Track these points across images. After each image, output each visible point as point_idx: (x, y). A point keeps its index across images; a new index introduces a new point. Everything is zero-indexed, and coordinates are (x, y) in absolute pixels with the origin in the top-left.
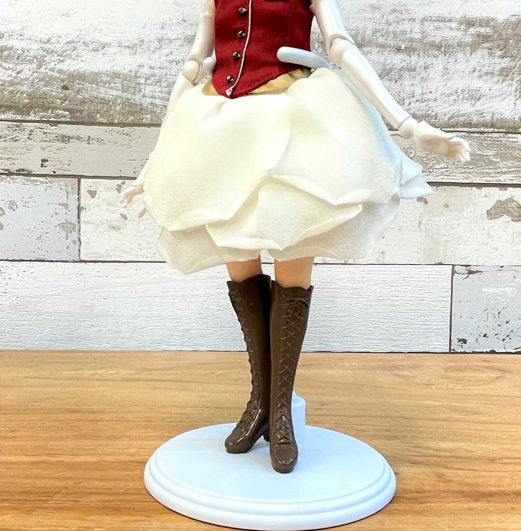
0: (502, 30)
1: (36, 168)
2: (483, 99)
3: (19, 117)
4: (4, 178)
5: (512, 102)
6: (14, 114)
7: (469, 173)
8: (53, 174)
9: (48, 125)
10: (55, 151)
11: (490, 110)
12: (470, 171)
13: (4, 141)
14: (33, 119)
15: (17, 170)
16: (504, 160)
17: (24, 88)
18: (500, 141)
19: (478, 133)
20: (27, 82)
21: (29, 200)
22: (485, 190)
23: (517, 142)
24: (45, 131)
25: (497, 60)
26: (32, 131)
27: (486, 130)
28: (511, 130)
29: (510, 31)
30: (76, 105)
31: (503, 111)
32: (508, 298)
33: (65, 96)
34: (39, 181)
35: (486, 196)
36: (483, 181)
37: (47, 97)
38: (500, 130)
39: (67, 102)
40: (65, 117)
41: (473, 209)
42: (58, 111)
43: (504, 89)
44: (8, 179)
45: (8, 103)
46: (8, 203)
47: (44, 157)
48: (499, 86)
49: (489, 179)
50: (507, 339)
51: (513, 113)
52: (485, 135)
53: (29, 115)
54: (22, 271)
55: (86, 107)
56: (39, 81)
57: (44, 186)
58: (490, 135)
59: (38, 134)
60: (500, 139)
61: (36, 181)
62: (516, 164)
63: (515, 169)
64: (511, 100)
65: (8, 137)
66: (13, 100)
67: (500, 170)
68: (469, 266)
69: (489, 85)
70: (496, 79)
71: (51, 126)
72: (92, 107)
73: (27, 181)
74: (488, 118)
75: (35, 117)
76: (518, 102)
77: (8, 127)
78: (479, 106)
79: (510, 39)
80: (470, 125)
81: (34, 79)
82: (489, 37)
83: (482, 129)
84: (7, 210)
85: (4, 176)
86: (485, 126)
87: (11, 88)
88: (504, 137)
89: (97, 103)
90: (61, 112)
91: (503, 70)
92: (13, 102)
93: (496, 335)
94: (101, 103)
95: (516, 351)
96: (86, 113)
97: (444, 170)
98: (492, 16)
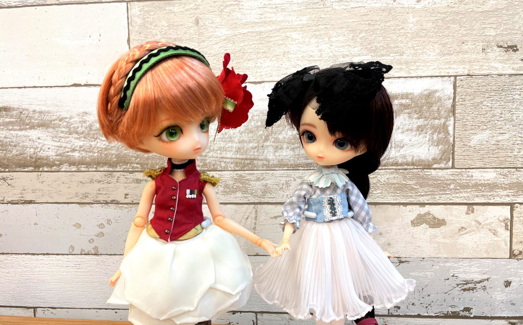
0: (418, 100)
1: (122, 200)
2: (406, 147)
3: (111, 169)
4: (104, 206)
5: (427, 148)
6: (108, 167)
7: (398, 196)
8: (132, 202)
9: (128, 173)
10: (133, 189)
11: (410, 154)
12: (398, 195)
13: (103, 184)
14: (119, 170)
15: (111, 201)
16: (422, 187)
17: (113, 152)
18: (419, 174)
19: (402, 169)
20: (115, 148)
21: (119, 218)
22: (409, 207)
23: (431, 174)
24: (126, 177)
25: (414, 121)
26: (119, 177)
27: (408, 167)
28: (426, 167)
29: (423, 101)
30: (144, 160)
31: (420, 154)
32: (428, 279)
33: (137, 155)
34: (124, 207)
35: (410, 211)
36: (407, 201)
37: (127, 156)
38: (419, 167)
39: (139, 159)
40: (138, 168)
41: (401, 219)
42: (134, 165)
43: (421, 140)
44: (106, 206)
45: (104, 161)
46: (107, 221)
47: (126, 192)
48: (416, 138)
49: (412, 200)
50: (429, 307)
51: (427, 155)
52: (408, 171)
53: (117, 168)
54: (115, 261)
55: (150, 162)
56: (122, 147)
57: (127, 210)
58: (412, 171)
59: (122, 179)
60: (419, 173)
61: (122, 207)
62: (431, 189)
63: (430, 193)
64: (425, 147)
65: (105, 182)
66: (107, 159)
67: (419, 194)
68: (400, 258)
69: (409, 137)
70: (414, 133)
71: (130, 174)
72: (154, 162)
73: (117, 207)
74: (409, 159)
75: (120, 169)
76: (431, 148)
77: (105, 175)
78: (402, 151)
79: (424, 106)
80: (397, 164)
81: (119, 147)
82: (409, 105)
83: (406, 167)
84: (106, 225)
85: (103, 205)
86: (407, 164)
87: (106, 152)
88: (422, 172)
89: (157, 159)
90: (135, 165)
91: (419, 127)
92: (107, 160)
93: (421, 304)
94: (158, 159)
95: (436, 315)
96: (150, 165)
97: (379, 195)
98: (410, 91)
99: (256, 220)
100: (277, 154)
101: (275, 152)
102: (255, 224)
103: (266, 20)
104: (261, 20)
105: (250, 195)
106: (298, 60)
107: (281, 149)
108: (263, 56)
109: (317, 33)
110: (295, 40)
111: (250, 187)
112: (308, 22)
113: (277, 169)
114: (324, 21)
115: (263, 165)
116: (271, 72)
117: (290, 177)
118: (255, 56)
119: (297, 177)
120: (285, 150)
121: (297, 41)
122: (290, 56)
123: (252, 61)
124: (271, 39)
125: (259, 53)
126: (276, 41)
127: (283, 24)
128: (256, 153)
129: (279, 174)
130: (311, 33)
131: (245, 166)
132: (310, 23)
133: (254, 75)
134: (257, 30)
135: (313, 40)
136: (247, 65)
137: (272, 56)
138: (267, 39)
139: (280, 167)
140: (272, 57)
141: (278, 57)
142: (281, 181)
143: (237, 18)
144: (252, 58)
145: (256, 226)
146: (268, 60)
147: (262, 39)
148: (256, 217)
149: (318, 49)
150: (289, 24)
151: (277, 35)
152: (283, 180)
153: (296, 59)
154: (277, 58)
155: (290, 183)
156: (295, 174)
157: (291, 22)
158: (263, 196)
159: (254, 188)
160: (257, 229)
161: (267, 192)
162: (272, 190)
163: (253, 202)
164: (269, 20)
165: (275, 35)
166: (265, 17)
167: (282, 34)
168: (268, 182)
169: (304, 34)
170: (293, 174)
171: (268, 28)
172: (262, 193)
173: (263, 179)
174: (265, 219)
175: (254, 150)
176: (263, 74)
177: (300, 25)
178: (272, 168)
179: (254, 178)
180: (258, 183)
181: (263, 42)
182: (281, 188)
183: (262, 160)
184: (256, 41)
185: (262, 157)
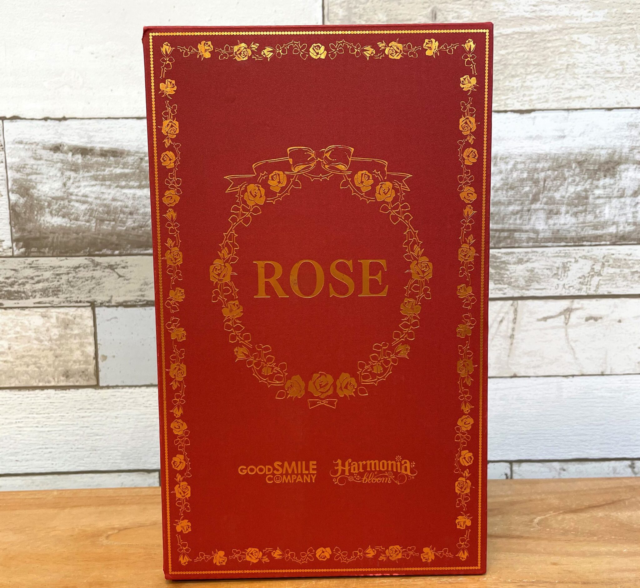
99: (515, 323)
100: (551, 222)
101: (548, 218)
102: (513, 329)
103: (542, 14)
104: (534, 14)
105: (506, 286)
106: (588, 77)
107: (556, 214)
108: (534, 71)
109: (619, 37)
110: (585, 46)
111: (508, 273)
112: (604, 19)
113: (550, 244)
114: (630, 19)
115: (529, 239)
116: (546, 95)
117: (569, 256)
118: (522, 70)
119: (580, 257)
120: (563, 215)
121: (588, 48)
122: (576, 71)
123: (517, 79)
124: (549, 45)
125: (528, 65)
126: (556, 47)
127: (567, 21)
128: (518, 222)
129: (553, 252)
130: (609, 36)
131: (499, 242)
132: (609, 20)
133: (520, 100)
134: (528, 29)
135: (613, 47)
136: (510, 84)
137: (548, 70)
138: (542, 44)
139: (554, 242)
140: (550, 72)
141: (558, 72)
142: (555, 263)
143: (497, 11)
144: (518, 73)
145: (515, 333)
146: (543, 76)
147: (534, 44)
148: (515, 319)
149: (618, 60)
150: (577, 22)
151: (558, 37)
152: (559, 262)
153: (585, 75)
154: (557, 75)
155: (568, 266)
156: (576, 253)
157: (579, 19)
158: (527, 287)
159: (513, 274)
160: (516, 337)
161: (533, 281)
162: (541, 277)
163: (511, 296)
164: (546, 15)
165: (554, 38)
166: (541, 11)
167: (566, 37)
168: (535, 265)
169: (599, 37)
170: (574, 251)
171: (544, 26)
172: (526, 282)
173: (527, 261)
174: (529, 322)
175: (514, 217)
176: (533, 97)
177: (593, 23)
178: (542, 244)
179: (514, 260)
180: (520, 267)
181: (535, 48)
182: (555, 274)
183: (527, 231)
184: (525, 46)
185: (527, 227)
